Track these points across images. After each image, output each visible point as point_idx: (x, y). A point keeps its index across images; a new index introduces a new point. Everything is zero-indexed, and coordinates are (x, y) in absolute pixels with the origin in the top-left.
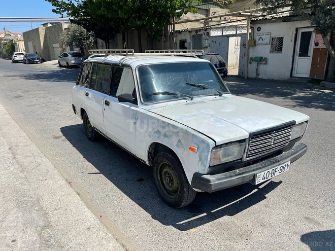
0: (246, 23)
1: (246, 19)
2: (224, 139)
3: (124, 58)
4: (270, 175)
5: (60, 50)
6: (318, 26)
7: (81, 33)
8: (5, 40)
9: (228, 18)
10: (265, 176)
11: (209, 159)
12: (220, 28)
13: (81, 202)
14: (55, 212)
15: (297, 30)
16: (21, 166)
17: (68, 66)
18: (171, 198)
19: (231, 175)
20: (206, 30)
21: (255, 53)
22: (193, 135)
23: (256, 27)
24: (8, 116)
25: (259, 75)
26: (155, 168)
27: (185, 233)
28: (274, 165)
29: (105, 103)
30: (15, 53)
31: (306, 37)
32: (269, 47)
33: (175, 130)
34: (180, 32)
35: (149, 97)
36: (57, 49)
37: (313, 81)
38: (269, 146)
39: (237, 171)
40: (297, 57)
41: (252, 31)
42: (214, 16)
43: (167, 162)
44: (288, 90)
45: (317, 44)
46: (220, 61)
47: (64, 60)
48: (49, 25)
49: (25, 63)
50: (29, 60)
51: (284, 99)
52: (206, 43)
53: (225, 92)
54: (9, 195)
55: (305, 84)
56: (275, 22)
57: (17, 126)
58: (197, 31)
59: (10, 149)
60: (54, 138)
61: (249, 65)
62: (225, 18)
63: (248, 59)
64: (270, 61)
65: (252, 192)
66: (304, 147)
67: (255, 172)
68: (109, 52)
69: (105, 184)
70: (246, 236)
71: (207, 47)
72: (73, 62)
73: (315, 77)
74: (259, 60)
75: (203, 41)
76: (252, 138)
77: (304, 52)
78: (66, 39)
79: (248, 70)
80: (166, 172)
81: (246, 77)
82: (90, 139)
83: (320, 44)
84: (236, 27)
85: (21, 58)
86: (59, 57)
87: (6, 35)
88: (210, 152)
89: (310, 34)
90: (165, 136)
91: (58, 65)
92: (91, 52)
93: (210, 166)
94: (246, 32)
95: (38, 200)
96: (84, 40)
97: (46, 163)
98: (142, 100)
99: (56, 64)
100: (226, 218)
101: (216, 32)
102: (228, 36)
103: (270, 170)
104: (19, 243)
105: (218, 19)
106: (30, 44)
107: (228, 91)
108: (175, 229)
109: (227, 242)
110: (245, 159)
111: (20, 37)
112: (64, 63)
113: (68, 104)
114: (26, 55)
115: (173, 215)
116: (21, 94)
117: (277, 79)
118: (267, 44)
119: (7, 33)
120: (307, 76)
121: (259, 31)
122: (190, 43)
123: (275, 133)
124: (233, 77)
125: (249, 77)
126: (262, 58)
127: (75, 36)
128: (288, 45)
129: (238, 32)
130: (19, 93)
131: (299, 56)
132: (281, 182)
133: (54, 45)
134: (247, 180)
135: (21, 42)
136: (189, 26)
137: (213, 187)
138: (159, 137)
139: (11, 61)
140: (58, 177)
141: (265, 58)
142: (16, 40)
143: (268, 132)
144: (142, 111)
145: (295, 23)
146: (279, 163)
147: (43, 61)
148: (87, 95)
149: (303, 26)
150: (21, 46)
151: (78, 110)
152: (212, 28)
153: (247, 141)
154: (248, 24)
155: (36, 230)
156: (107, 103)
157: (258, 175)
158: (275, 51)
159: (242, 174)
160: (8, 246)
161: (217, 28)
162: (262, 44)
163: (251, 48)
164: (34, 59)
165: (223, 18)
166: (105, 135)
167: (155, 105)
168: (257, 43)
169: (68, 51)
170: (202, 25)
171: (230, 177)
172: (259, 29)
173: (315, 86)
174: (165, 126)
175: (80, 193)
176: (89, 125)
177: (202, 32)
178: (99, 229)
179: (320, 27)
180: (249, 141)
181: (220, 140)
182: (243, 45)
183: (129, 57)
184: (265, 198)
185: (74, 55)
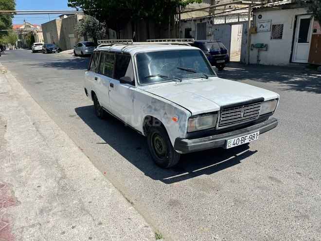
0: (248, 11)
1: (248, 7)
2: (199, 111)
3: (125, 47)
4: (240, 142)
5: (75, 40)
6: (315, 13)
7: (94, 24)
8: (25, 31)
9: (232, 6)
10: (235, 142)
11: (186, 127)
12: (223, 16)
13: (90, 162)
14: (69, 169)
15: (296, 17)
16: (43, 137)
17: (82, 55)
18: (161, 161)
19: (205, 140)
20: (210, 19)
21: (256, 40)
22: (175, 108)
23: (257, 15)
24: (31, 99)
25: (260, 61)
26: (149, 137)
27: (169, 185)
28: (244, 134)
29: (111, 86)
30: (35, 43)
31: (305, 24)
32: (269, 34)
33: (163, 105)
34: (185, 21)
35: (145, 79)
36: (73, 39)
37: (311, 67)
38: (239, 118)
39: (211, 137)
40: (296, 43)
41: (253, 18)
42: (217, 5)
43: (157, 132)
44: (286, 75)
45: (315, 31)
46: (221, 49)
47: (79, 50)
48: (65, 17)
49: (44, 53)
50: (47, 50)
51: (280, 83)
52: (209, 31)
53: (211, 75)
54: (34, 157)
55: (304, 69)
56: (276, 9)
57: (39, 107)
58: (201, 19)
59: (34, 124)
60: (69, 116)
61: (251, 51)
62: (230, 7)
63: (249, 46)
64: (270, 48)
65: (230, 159)
66: (274, 121)
67: (226, 139)
68: (113, 42)
69: (110, 151)
70: (217, 188)
71: (211, 35)
72: (87, 51)
73: (313, 63)
74: (259, 46)
75: (207, 29)
76: (223, 111)
77: (303, 39)
78: (81, 29)
79: (249, 57)
80: (157, 140)
81: (247, 63)
82: (99, 117)
83: (318, 30)
84: (239, 15)
85: (40, 48)
86: (74, 47)
87: (26, 26)
88: (187, 121)
89: (308, 20)
90: (155, 110)
91: (73, 54)
92: (99, 42)
93: (187, 132)
94: (247, 19)
95: (57, 160)
96: (97, 30)
97: (63, 135)
98: (139, 82)
99: (71, 54)
100: (204, 176)
101: (219, 20)
102: (231, 24)
103: (240, 138)
104: (43, 188)
105: (223, 7)
106: (48, 35)
107: (215, 75)
108: (162, 183)
109: (202, 192)
110: (218, 128)
111: (39, 28)
112: (79, 53)
113: (81, 89)
114: (45, 45)
115: (162, 173)
116: (41, 80)
117: (276, 65)
118: (267, 31)
119: (27, 24)
120: (306, 61)
121: (260, 18)
122: (195, 31)
123: (245, 107)
124: (235, 64)
125: (251, 63)
126: (262, 45)
127: (89, 26)
128: (288, 32)
129: (241, 20)
130: (40, 80)
131: (299, 42)
132: (256, 151)
133: (70, 36)
134: (219, 145)
135: (40, 33)
136: (194, 15)
137: (189, 148)
138: (150, 111)
139: (31, 51)
140: (72, 145)
141: (266, 45)
142: (35, 32)
143: (238, 106)
144: (138, 90)
145: (295, 10)
146: (248, 133)
147: (60, 50)
148: (96, 79)
149: (302, 14)
150: (40, 37)
151: (89, 93)
152: (216, 17)
153: (219, 112)
154: (249, 12)
155: (55, 180)
156: (112, 85)
157: (228, 141)
158: (275, 38)
159: (215, 139)
160: (35, 189)
161: (220, 16)
162: (263, 31)
163: (252, 35)
164: (52, 49)
165: (227, 7)
166: (110, 112)
167: (149, 86)
168: (258, 30)
169: (82, 41)
170: (207, 14)
171: (205, 141)
172: (260, 17)
173: (312, 71)
174: (155, 102)
175: (90, 157)
176: (98, 105)
177: (206, 21)
178: (102, 180)
179: (316, 14)
180: (221, 113)
181: (195, 112)
182: (245, 32)
183: (130, 46)
184: (240, 162)
185: (88, 45)
